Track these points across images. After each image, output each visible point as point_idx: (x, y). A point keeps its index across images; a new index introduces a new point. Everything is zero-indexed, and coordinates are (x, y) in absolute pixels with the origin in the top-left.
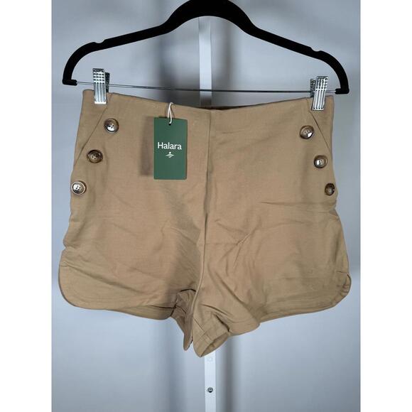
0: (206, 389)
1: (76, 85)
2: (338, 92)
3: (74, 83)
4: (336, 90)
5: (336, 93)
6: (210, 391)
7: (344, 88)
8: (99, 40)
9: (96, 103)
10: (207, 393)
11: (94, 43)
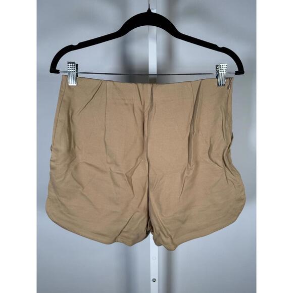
0: (151, 279)
1: (59, 73)
2: (237, 73)
3: (58, 72)
4: (236, 72)
5: (235, 74)
6: (154, 281)
7: (241, 71)
8: (75, 44)
9: (69, 85)
10: (152, 282)
11: (72, 46)
